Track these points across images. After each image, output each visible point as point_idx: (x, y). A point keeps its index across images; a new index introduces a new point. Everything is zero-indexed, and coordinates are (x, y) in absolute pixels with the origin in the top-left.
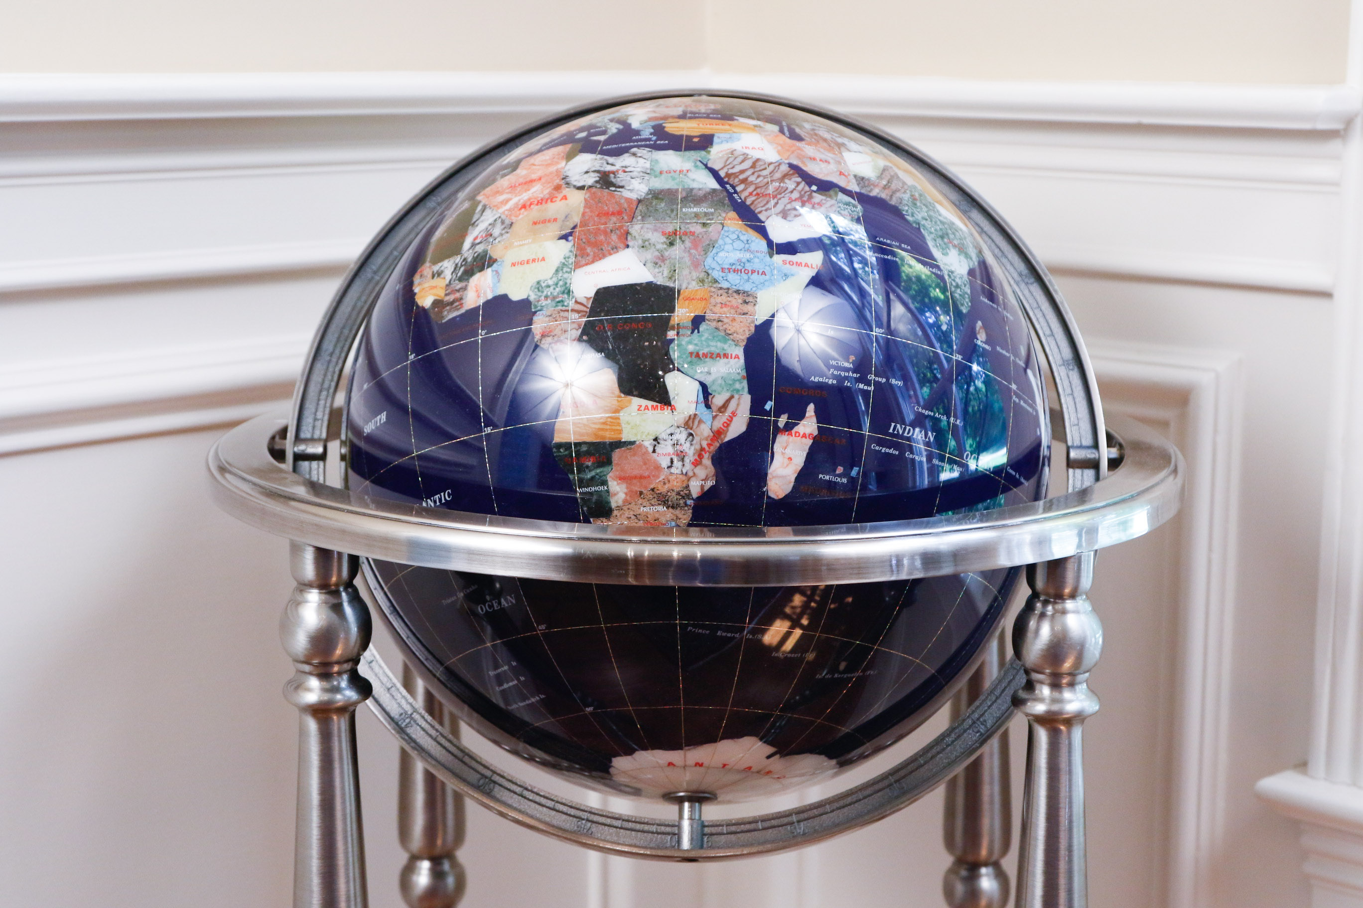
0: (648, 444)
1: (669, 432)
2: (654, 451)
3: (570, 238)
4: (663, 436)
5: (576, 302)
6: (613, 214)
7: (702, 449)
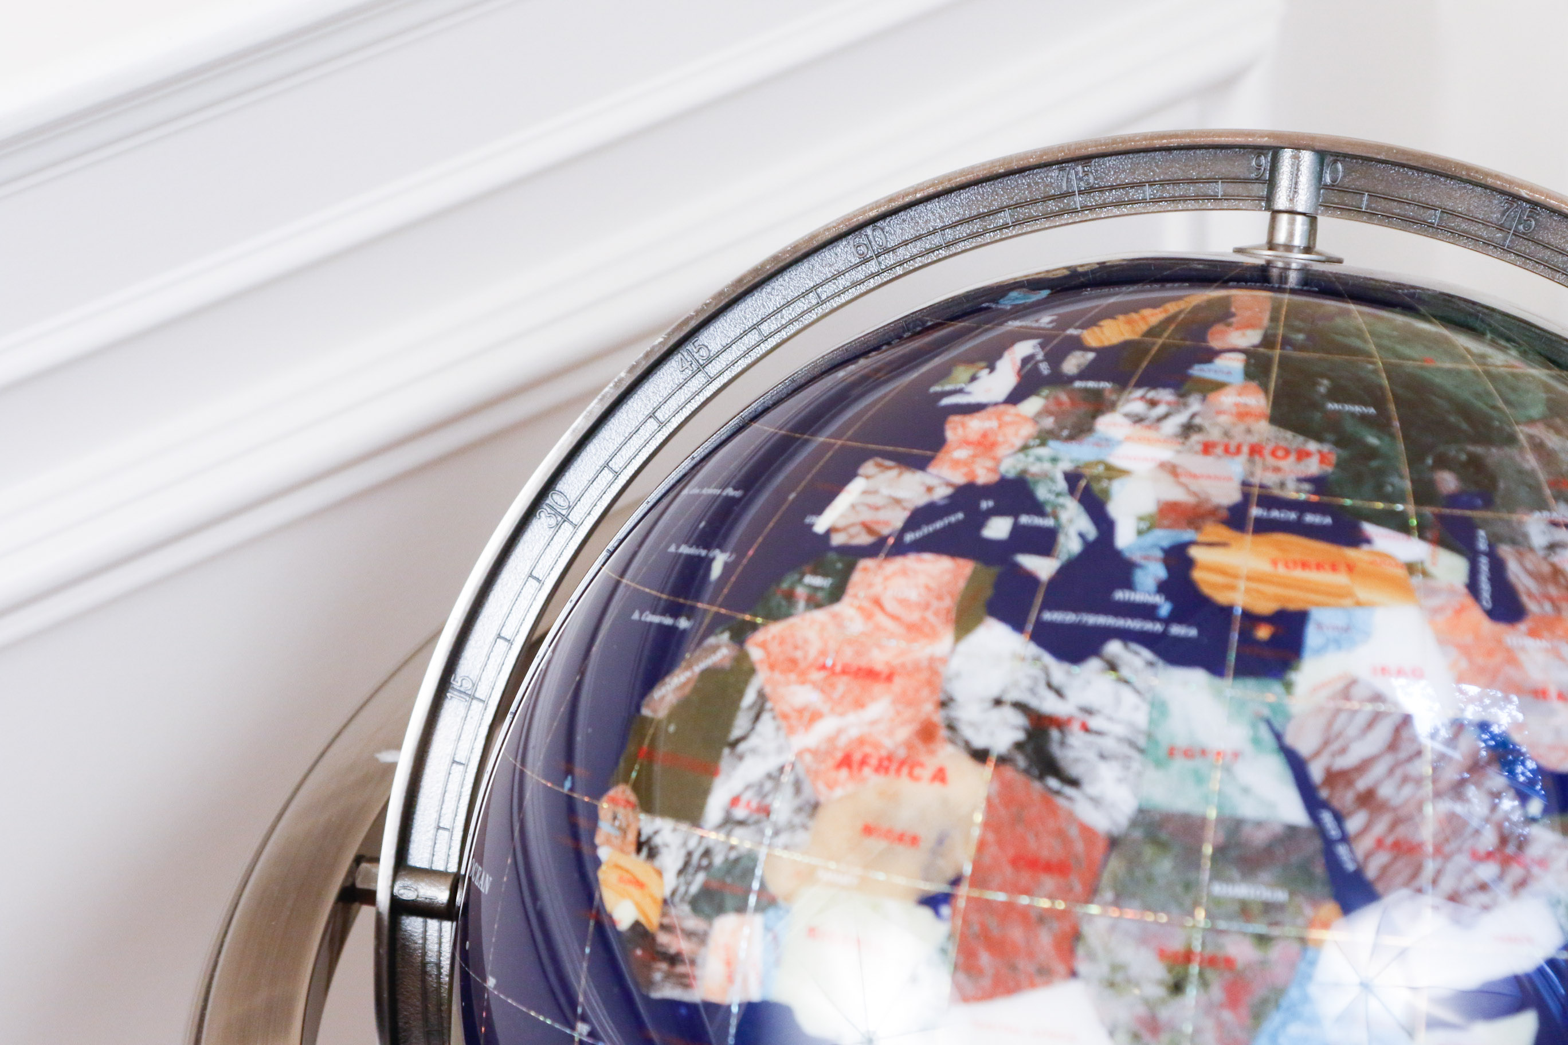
3: (945, 910)
6: (1049, 868)
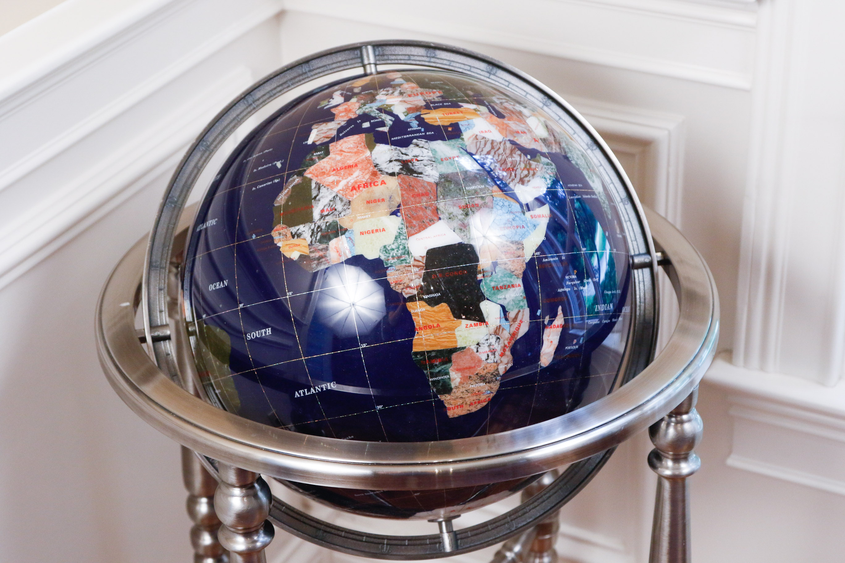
0: (474, 347)
1: (485, 338)
2: (477, 351)
3: (399, 214)
4: (482, 341)
5: (415, 260)
6: (423, 195)
7: (505, 346)
